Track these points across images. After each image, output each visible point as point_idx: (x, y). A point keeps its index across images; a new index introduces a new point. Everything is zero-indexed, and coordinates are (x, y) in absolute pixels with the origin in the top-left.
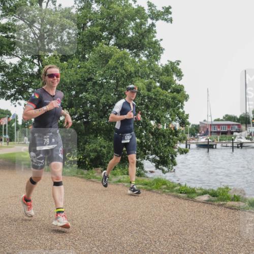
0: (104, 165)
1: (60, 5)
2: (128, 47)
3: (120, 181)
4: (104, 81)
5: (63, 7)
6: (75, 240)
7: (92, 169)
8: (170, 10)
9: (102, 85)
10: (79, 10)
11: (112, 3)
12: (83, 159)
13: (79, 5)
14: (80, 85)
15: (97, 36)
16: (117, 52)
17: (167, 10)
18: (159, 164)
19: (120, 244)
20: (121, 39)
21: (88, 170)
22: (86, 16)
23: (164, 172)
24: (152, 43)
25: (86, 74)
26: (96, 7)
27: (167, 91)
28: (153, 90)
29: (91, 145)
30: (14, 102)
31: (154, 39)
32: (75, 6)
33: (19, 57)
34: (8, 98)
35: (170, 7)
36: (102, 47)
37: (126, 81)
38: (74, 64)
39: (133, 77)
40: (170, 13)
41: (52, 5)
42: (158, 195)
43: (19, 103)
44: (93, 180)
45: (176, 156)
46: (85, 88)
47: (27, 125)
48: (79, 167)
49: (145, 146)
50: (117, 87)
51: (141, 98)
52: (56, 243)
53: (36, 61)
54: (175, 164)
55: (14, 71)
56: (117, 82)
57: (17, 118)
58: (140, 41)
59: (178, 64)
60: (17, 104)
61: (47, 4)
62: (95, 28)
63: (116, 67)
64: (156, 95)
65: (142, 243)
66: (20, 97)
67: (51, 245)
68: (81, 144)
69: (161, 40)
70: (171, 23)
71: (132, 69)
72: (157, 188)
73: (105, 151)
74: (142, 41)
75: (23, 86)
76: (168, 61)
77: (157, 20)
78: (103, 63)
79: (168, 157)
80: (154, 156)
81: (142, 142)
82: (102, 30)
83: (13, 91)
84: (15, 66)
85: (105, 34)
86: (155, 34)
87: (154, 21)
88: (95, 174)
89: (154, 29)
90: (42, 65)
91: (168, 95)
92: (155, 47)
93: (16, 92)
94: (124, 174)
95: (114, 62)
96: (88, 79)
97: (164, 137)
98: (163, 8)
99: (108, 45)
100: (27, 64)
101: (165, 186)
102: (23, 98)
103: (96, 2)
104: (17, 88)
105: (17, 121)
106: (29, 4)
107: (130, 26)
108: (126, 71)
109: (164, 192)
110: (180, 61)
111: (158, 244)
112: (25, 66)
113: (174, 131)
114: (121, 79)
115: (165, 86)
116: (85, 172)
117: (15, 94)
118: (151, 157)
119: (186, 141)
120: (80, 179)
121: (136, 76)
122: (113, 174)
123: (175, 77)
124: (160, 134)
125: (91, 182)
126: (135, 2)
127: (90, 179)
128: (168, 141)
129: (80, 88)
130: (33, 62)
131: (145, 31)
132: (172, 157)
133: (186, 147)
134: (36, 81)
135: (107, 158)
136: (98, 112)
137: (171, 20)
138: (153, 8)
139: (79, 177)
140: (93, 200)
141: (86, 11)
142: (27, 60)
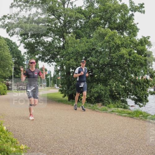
0: (103, 101)
1: (75, 5)
2: (117, 29)
3: (113, 111)
4: (102, 50)
5: (77, 6)
6: (88, 146)
7: (95, 104)
8: (143, 6)
9: (101, 53)
10: (87, 8)
11: (106, 2)
12: (90, 97)
13: (87, 4)
14: (88, 53)
15: (98, 23)
16: (110, 32)
17: (142, 6)
18: (137, 101)
19: (115, 150)
20: (112, 24)
21: (93, 104)
22: (91, 11)
23: (140, 106)
24: (132, 25)
25: (91, 46)
26: (96, 5)
27: (141, 55)
28: (132, 55)
29: (95, 89)
30: (50, 63)
31: (133, 23)
32: (84, 5)
33: (52, 37)
34: (46, 61)
35: (143, 4)
36: (101, 30)
37: (115, 50)
38: (84, 40)
39: (120, 47)
40: (144, 7)
41: (70, 6)
42: (137, 120)
43: (52, 64)
44: (97, 110)
45: (148, 96)
46: (91, 54)
47: (56, 77)
48: (87, 102)
49: (128, 90)
50: (110, 53)
51: (125, 60)
52: (76, 148)
53: (61, 39)
54: (147, 101)
55: (49, 45)
56: (110, 50)
57: (51, 73)
58: (124, 25)
59: (149, 39)
60: (51, 65)
61: (68, 5)
62: (96, 19)
63: (109, 41)
64: (134, 58)
65: (129, 150)
66: (53, 60)
67: (74, 148)
68: (89, 88)
69: (138, 23)
70: (144, 13)
71: (120, 42)
72: (136, 116)
73: (103, 92)
74: (126, 24)
75: (54, 54)
76: (142, 36)
77: (135, 12)
78: (101, 39)
79: (142, 97)
80: (134, 96)
81: (126, 87)
82: (101, 19)
83: (49, 57)
84: (50, 43)
85: (102, 22)
86: (133, 21)
87: (133, 13)
88: (97, 107)
89: (133, 17)
90: (65, 42)
91: (142, 58)
92: (133, 28)
93: (50, 58)
94: (115, 107)
95: (108, 38)
96: (92, 49)
97: (140, 84)
98: (139, 4)
99: (104, 28)
100: (56, 41)
101: (142, 115)
102: (54, 61)
103: (97, 2)
104: (51, 55)
105: (51, 75)
106: (57, 6)
107: (118, 16)
108: (115, 43)
109: (141, 119)
110: (150, 37)
111: (139, 151)
112: (55, 42)
113: (146, 81)
114: (112, 48)
115: (140, 52)
116: (92, 105)
117: (50, 59)
118: (132, 97)
119: (154, 87)
120: (89, 110)
121: (122, 47)
122: (108, 107)
123: (146, 47)
124: (137, 83)
125: (95, 112)
126: (121, 1)
127: (94, 109)
128: (143, 87)
129: (88, 55)
130: (60, 40)
131: (128, 19)
132: (145, 97)
133: (154, 91)
134: (62, 51)
135: (105, 97)
136: (99, 69)
137: (144, 12)
138: (133, 4)
139: (88, 108)
140: (97, 123)
141: (91, 8)
142: (56, 39)
